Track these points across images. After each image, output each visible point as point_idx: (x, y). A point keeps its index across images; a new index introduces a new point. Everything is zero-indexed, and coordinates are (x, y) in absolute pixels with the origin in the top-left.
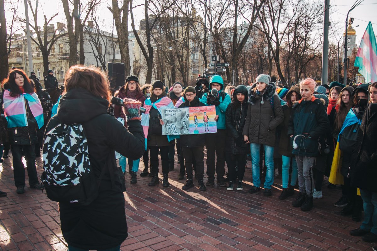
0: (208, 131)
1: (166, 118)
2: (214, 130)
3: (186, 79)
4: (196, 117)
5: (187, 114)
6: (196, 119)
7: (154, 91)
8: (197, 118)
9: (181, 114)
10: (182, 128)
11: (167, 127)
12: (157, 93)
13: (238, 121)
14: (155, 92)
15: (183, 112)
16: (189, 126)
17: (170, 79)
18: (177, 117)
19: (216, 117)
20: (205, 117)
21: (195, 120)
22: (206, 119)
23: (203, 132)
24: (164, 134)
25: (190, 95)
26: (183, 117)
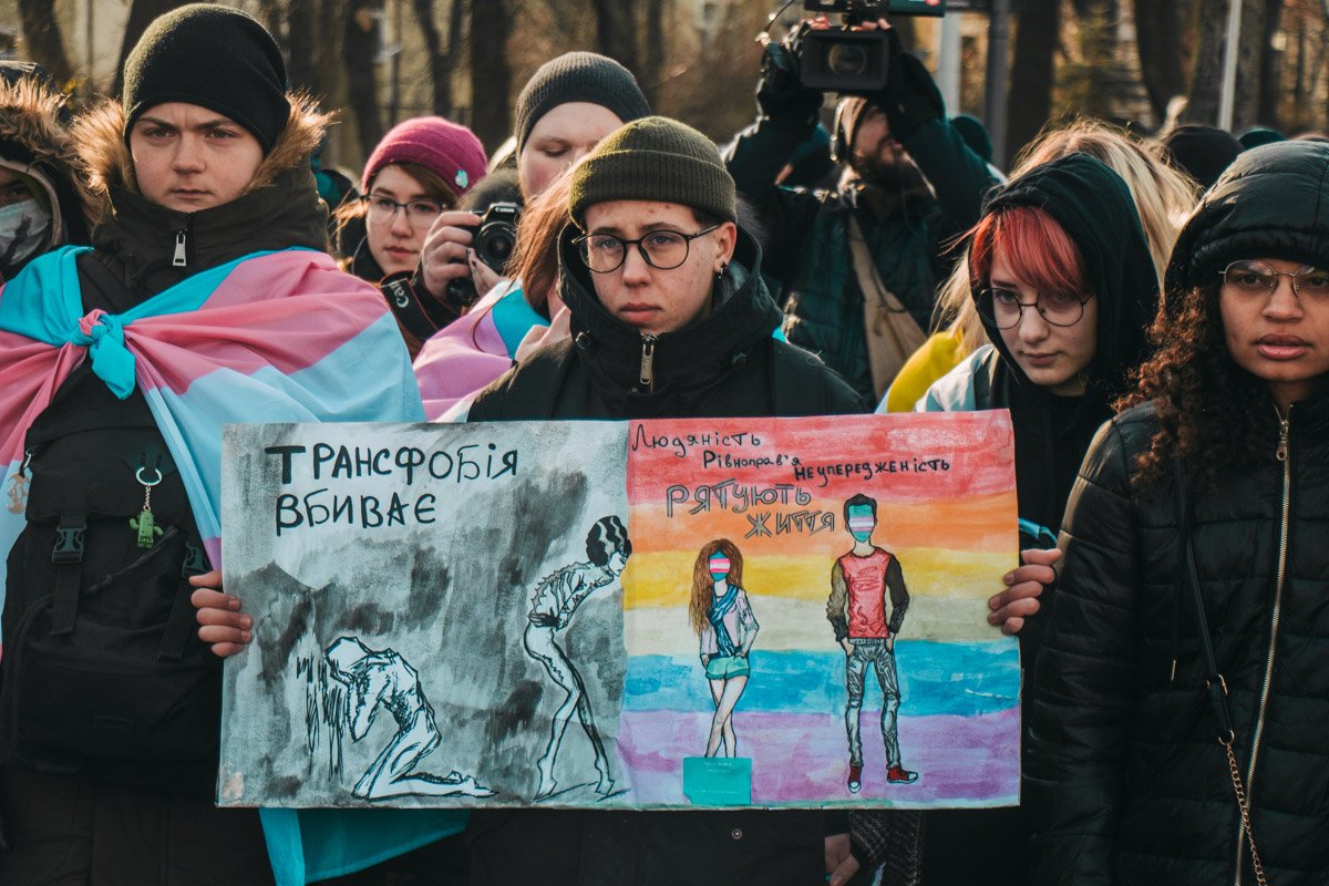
0: (897, 773)
1: (291, 551)
2: (975, 762)
3: (642, 36)
4: (721, 564)
5: (597, 506)
6: (721, 588)
7: (139, 146)
8: (734, 582)
9: (507, 502)
10: (519, 710)
11: (294, 688)
12: (172, 180)
13: (1241, 668)
14: (154, 164)
15: (543, 484)
16: (614, 693)
17: (442, 26)
18: (442, 551)
19: (1014, 580)
20: (853, 568)
21: (706, 609)
22: (866, 602)
23: (810, 789)
24: (235, 788)
25: (655, 236)
26: (539, 556)
